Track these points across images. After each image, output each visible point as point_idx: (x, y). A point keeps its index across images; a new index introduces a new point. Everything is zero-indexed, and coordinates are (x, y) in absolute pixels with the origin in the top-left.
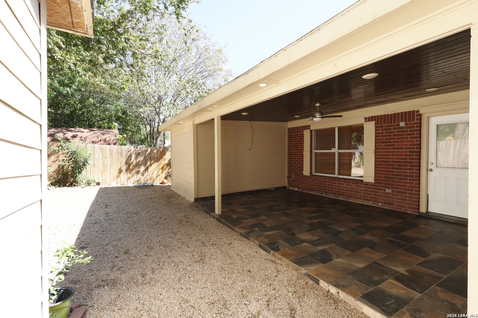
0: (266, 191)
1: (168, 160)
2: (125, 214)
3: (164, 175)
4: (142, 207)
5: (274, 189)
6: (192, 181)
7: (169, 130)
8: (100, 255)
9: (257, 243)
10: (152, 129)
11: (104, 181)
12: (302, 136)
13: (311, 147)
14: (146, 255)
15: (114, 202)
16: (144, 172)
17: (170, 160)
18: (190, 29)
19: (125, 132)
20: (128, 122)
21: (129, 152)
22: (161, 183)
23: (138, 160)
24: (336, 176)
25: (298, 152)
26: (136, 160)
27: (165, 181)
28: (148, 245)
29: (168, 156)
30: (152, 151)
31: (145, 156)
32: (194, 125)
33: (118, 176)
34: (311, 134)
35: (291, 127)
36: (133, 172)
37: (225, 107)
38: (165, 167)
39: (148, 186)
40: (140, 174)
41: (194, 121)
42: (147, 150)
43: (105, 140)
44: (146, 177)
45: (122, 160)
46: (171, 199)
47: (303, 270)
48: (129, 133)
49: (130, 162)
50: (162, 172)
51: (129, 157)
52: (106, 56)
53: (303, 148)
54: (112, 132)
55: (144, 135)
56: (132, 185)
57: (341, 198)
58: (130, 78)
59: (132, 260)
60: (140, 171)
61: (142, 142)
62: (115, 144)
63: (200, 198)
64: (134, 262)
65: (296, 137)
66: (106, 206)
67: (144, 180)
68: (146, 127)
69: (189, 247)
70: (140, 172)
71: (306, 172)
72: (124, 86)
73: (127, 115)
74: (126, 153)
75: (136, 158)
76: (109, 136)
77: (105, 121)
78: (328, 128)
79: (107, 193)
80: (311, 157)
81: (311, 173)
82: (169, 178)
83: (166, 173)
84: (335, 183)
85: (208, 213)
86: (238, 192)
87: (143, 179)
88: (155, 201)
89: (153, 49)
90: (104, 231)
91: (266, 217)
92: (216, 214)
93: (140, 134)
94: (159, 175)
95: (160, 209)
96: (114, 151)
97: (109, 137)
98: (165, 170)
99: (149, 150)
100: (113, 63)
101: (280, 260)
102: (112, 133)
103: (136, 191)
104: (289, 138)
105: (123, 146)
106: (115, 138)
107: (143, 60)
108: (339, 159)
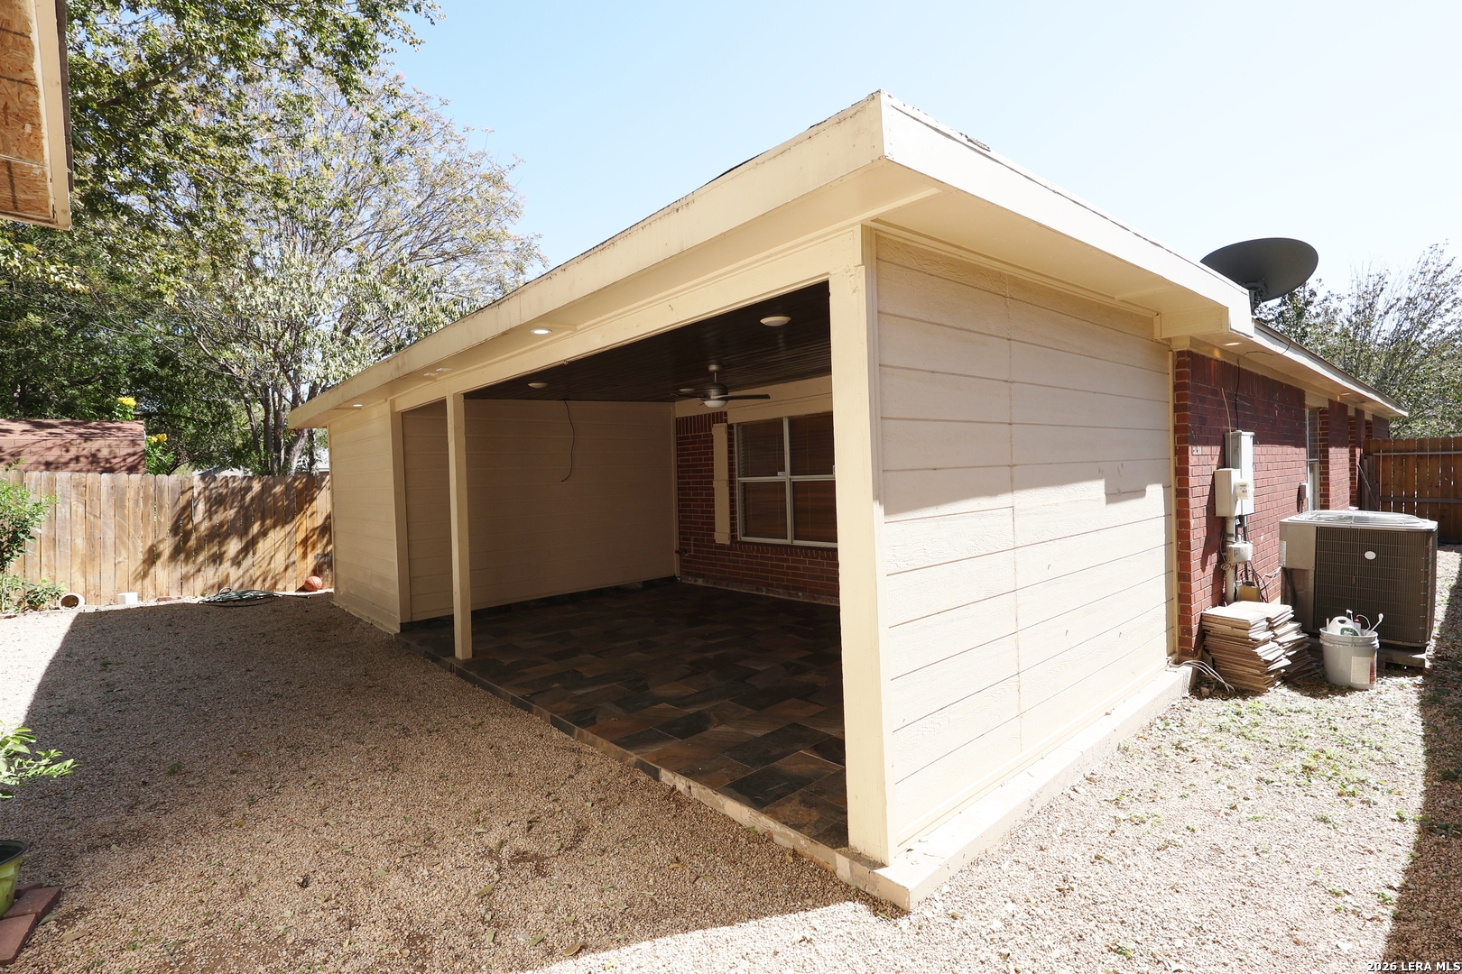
0: (619, 592)
1: (324, 516)
2: (170, 682)
3: (311, 561)
4: (230, 659)
5: (640, 586)
6: (393, 574)
7: (324, 424)
8: (93, 786)
9: (547, 714)
10: (272, 415)
11: (92, 593)
12: (709, 440)
13: (731, 470)
14: (233, 772)
15: (133, 653)
16: (241, 557)
17: (328, 517)
18: (391, 120)
19: (170, 424)
20: (180, 391)
21: (183, 493)
22: (302, 589)
23: (217, 519)
24: (788, 542)
25: (701, 483)
26: (211, 519)
27: (316, 580)
28: (241, 750)
29: (322, 503)
30: (266, 489)
31: (241, 507)
32: (393, 414)
33: (145, 575)
34: (730, 435)
35: (681, 416)
36: (201, 558)
37: (469, 371)
38: (315, 537)
39: (255, 598)
40: (227, 564)
41: (393, 404)
42: (249, 488)
43: (94, 459)
44: (247, 571)
45: (159, 522)
46: (331, 633)
47: (633, 757)
48: (186, 427)
49: (190, 526)
50: (305, 555)
51: (184, 509)
52: (93, 194)
53: (712, 471)
54: (119, 429)
55: (244, 434)
56: (198, 599)
57: (801, 597)
58: (183, 263)
59: (193, 786)
60: (224, 552)
61: (238, 458)
62: (132, 469)
63: (419, 623)
64: (196, 790)
65: (694, 443)
66: (105, 665)
67: (241, 581)
68: (249, 412)
69: (363, 743)
70: (225, 555)
71: (722, 535)
72: (162, 288)
73: (176, 367)
74: (173, 497)
75: (210, 513)
76: (107, 442)
77: (90, 387)
78: (768, 420)
79: (106, 627)
80: (732, 494)
81: (733, 537)
82: (327, 572)
83: (318, 555)
84: (787, 560)
85: (435, 659)
86: (536, 600)
87: (234, 577)
88: (275, 640)
89: (264, 174)
90: (100, 730)
91: (593, 656)
92: (458, 660)
93: (230, 429)
94: (294, 563)
95: (290, 660)
96: (131, 494)
97: (110, 446)
98: (313, 548)
99: (256, 486)
100: (119, 213)
101: (592, 744)
102: (120, 434)
103: (210, 615)
104: (678, 444)
105: (162, 477)
106: (131, 450)
107: (233, 199)
108: (795, 500)
